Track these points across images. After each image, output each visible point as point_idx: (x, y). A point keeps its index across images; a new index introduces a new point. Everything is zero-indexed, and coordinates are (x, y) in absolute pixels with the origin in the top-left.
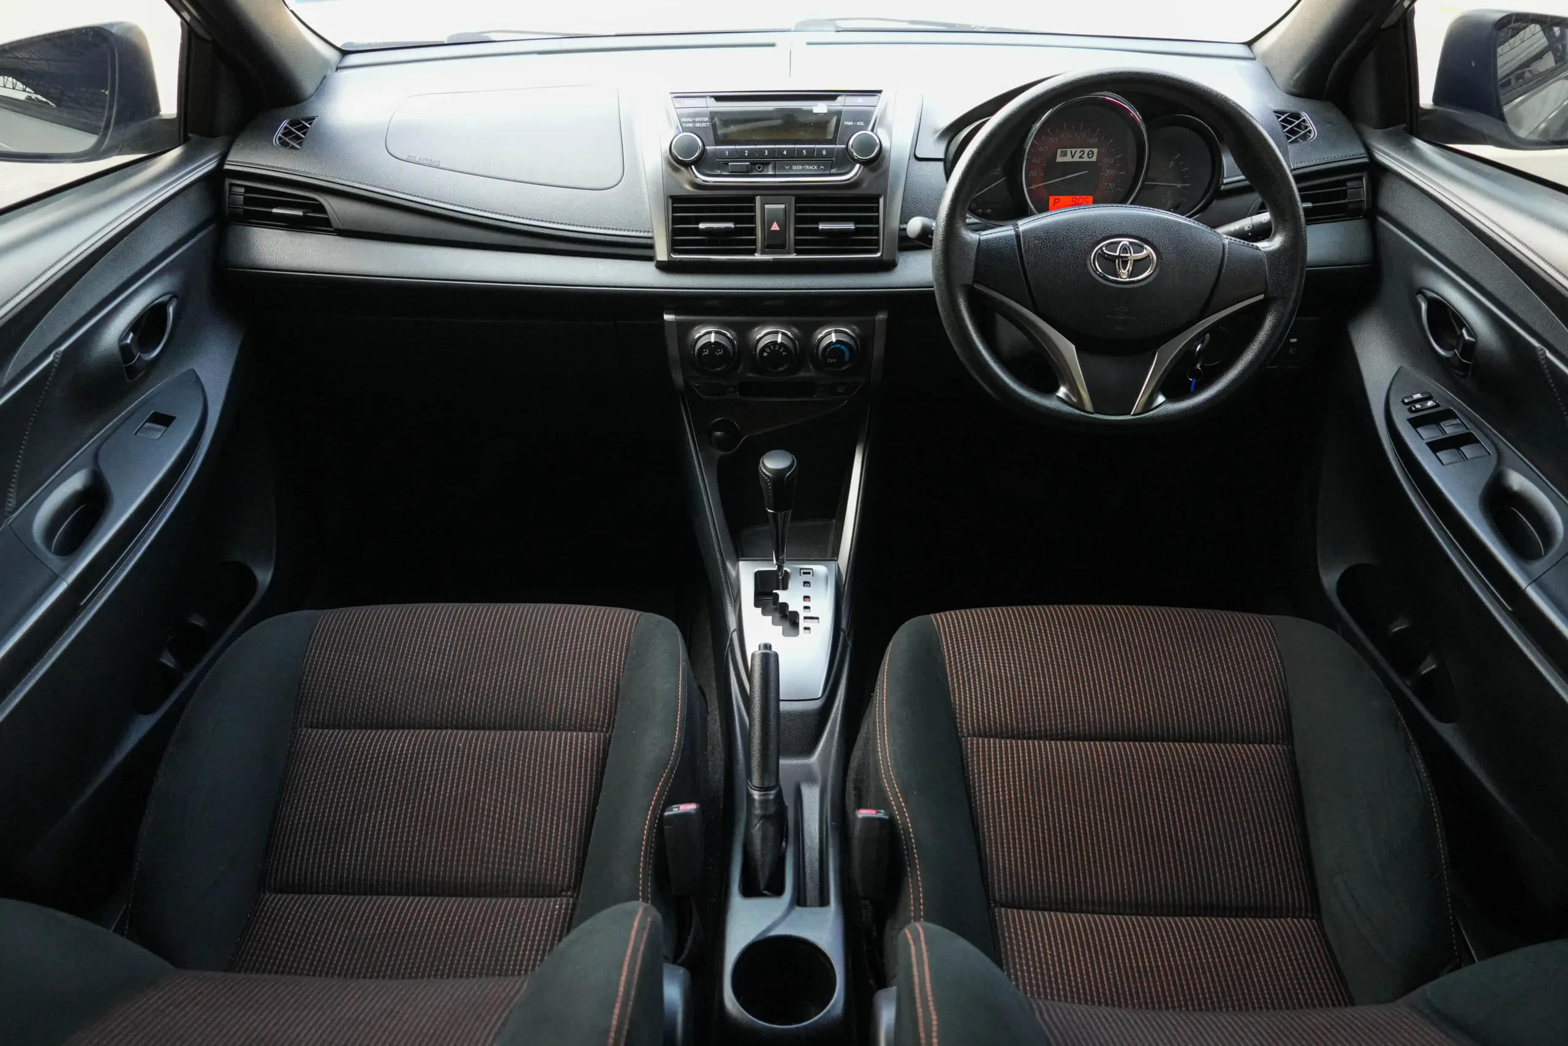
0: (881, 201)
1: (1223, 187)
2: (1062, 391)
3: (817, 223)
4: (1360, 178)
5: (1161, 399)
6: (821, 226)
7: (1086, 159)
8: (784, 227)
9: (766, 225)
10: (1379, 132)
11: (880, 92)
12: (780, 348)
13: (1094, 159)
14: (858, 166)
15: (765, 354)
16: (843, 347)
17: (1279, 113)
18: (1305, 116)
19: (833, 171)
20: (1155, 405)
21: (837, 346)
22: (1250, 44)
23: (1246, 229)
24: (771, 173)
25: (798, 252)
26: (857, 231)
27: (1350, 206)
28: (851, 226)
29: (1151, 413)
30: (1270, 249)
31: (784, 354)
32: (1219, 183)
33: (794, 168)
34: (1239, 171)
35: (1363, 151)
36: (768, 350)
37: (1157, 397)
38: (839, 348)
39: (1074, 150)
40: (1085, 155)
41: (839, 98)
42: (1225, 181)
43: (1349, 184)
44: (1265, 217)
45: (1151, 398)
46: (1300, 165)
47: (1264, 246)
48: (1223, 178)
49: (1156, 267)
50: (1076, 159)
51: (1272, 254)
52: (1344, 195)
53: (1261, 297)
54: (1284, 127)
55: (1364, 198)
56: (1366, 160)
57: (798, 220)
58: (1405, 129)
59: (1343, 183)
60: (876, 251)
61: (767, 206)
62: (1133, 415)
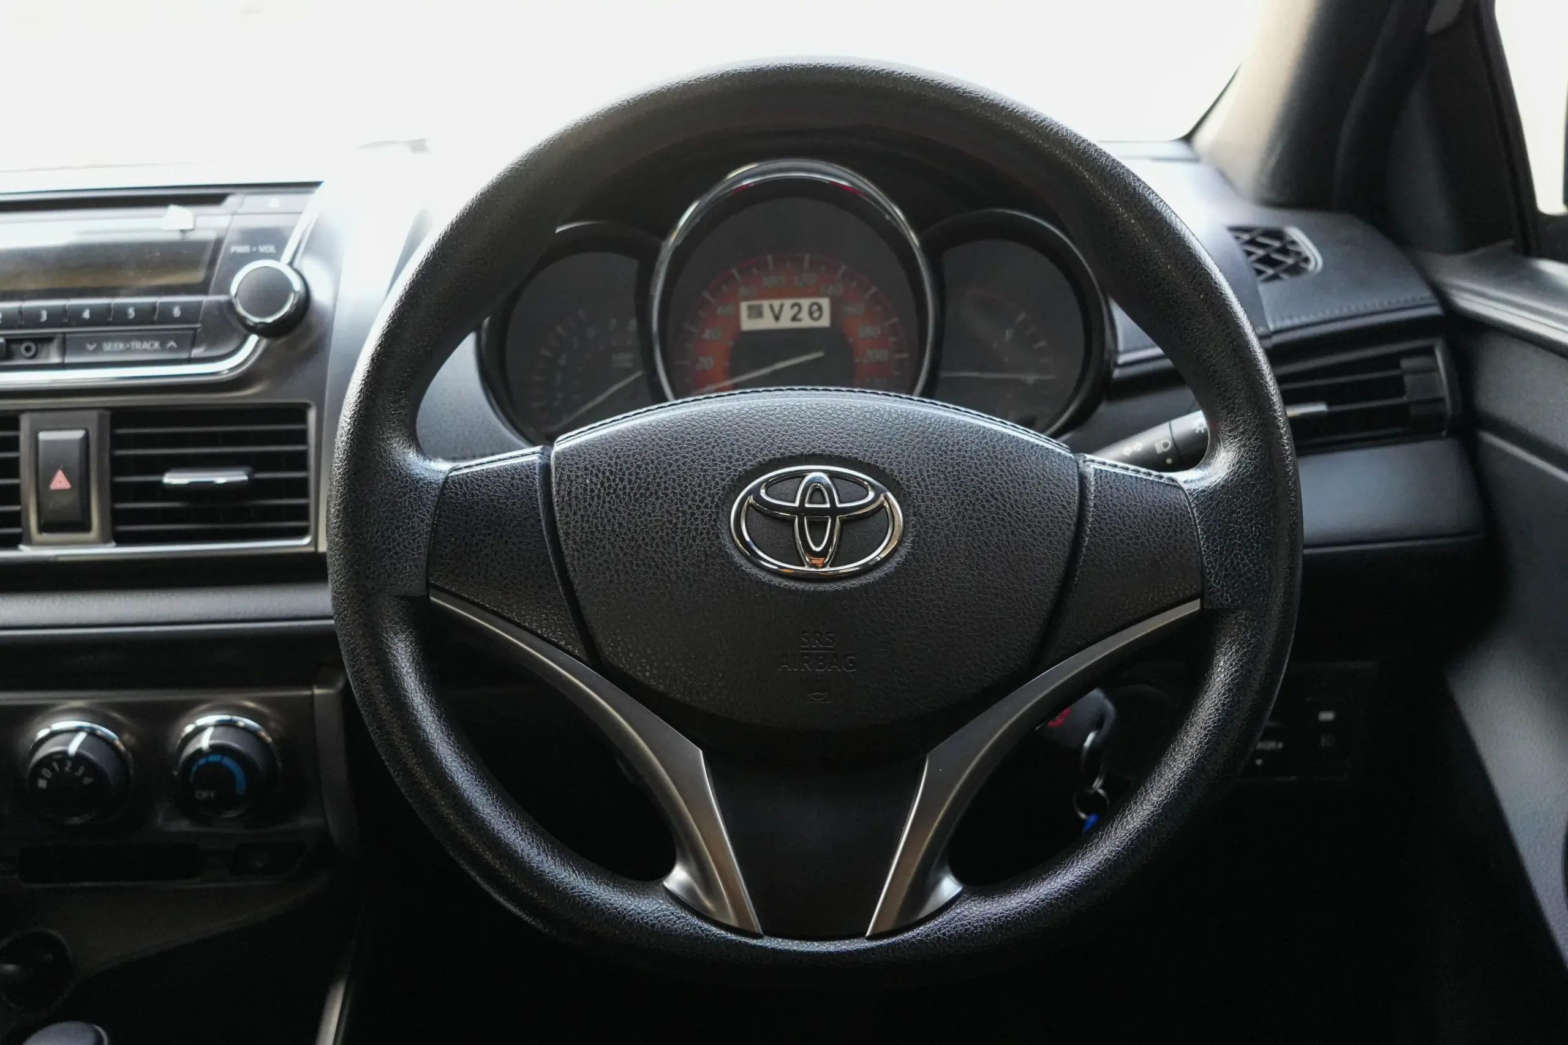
0: (312, 415)
1: (1117, 373)
2: (678, 877)
3: (162, 472)
4: (1429, 351)
5: (949, 887)
6: (173, 479)
7: (806, 322)
8: (82, 483)
9: (42, 480)
10: (1458, 259)
11: (316, 184)
12: (74, 768)
13: (825, 322)
14: (253, 339)
15: (42, 784)
16: (227, 761)
17: (1236, 230)
18: (1295, 233)
19: (197, 352)
20: (929, 908)
21: (214, 758)
22: (1188, 139)
23: (1160, 449)
24: (55, 359)
25: (121, 539)
26: (251, 488)
27: (1414, 411)
28: (238, 476)
29: (921, 929)
30: (1205, 484)
31: (87, 781)
32: (1107, 363)
33: (107, 346)
34: (1148, 340)
35: (1426, 294)
36: (46, 772)
37: (937, 882)
38: (218, 764)
39: (777, 303)
40: (804, 314)
41: (231, 201)
42: (1122, 359)
43: (1406, 364)
44: (1196, 422)
45: (923, 886)
46: (1288, 323)
47: (1191, 479)
48: (1116, 352)
49: (904, 535)
50: (785, 323)
51: (1210, 498)
52: (1396, 386)
53: (1194, 606)
54: (1249, 254)
55: (1444, 391)
56: (1435, 310)
57: (119, 466)
58: (1514, 249)
59: (1392, 361)
60: (301, 533)
61: (43, 436)
62: (870, 938)
